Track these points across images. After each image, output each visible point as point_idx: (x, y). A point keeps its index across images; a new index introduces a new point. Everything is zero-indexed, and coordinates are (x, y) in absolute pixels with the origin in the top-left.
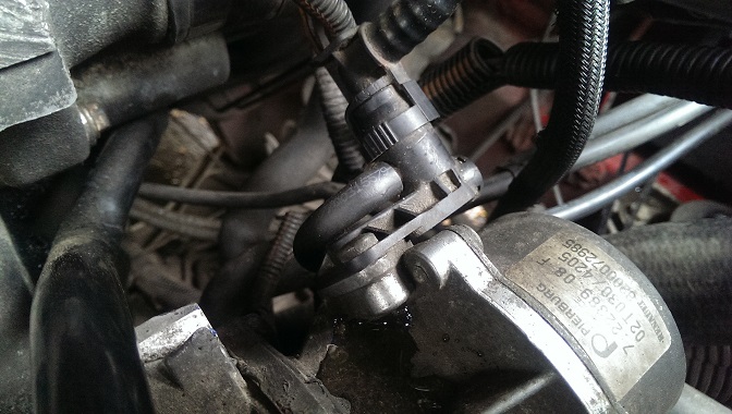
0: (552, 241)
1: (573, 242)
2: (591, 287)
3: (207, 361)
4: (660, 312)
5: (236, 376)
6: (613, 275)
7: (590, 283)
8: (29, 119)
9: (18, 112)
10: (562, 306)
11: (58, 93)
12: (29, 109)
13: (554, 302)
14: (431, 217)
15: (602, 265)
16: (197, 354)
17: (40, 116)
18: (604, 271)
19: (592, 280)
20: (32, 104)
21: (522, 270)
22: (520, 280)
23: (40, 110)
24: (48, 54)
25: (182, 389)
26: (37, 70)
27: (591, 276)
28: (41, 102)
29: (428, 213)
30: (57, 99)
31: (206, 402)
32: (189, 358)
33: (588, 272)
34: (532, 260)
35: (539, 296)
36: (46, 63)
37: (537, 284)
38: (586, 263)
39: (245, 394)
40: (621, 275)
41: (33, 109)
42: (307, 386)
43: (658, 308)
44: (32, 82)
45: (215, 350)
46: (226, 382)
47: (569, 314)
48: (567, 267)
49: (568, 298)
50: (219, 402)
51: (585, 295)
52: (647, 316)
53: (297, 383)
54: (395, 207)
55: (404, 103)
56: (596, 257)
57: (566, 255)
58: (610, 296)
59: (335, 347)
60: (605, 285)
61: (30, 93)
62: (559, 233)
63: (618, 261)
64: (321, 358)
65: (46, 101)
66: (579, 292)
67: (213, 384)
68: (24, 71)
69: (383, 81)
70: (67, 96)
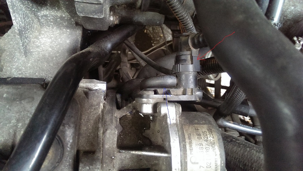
0: (205, 126)
1: (211, 130)
2: (204, 144)
3: (98, 97)
4: (221, 165)
5: (102, 105)
6: (214, 146)
7: (204, 143)
8: (90, 16)
9: (88, 14)
10: (190, 143)
11: (99, 14)
12: (91, 14)
13: (189, 140)
14: (175, 98)
15: (213, 141)
16: (96, 94)
17: (93, 17)
18: (212, 143)
19: (206, 143)
20: (92, 13)
21: (189, 127)
22: (186, 129)
23: (93, 16)
24: (100, 4)
25: (88, 100)
26: (97, 6)
27: (207, 142)
28: (94, 14)
29: (175, 96)
30: (99, 15)
31: (91, 106)
32: (94, 93)
33: (207, 140)
34: (194, 127)
35: (186, 136)
36: (99, 5)
37: (189, 133)
38: (209, 138)
39: (100, 110)
40: (217, 147)
41: (92, 14)
42: (114, 117)
43: (221, 164)
44: (94, 8)
45: (101, 96)
46: (99, 104)
47: (191, 146)
48: (202, 135)
49: (194, 142)
50: (93, 108)
51: (200, 145)
52: (215, 164)
53: (113, 115)
54: (169, 89)
55: (190, 62)
56: (213, 138)
57: (205, 132)
58: (208, 150)
59: (129, 114)
60: (208, 147)
61: (93, 10)
62: (210, 125)
63: (219, 143)
64: (124, 115)
65: (96, 14)
66: (199, 143)
67: (95, 103)
68: (94, 5)
69: (189, 52)
70: (101, 15)
